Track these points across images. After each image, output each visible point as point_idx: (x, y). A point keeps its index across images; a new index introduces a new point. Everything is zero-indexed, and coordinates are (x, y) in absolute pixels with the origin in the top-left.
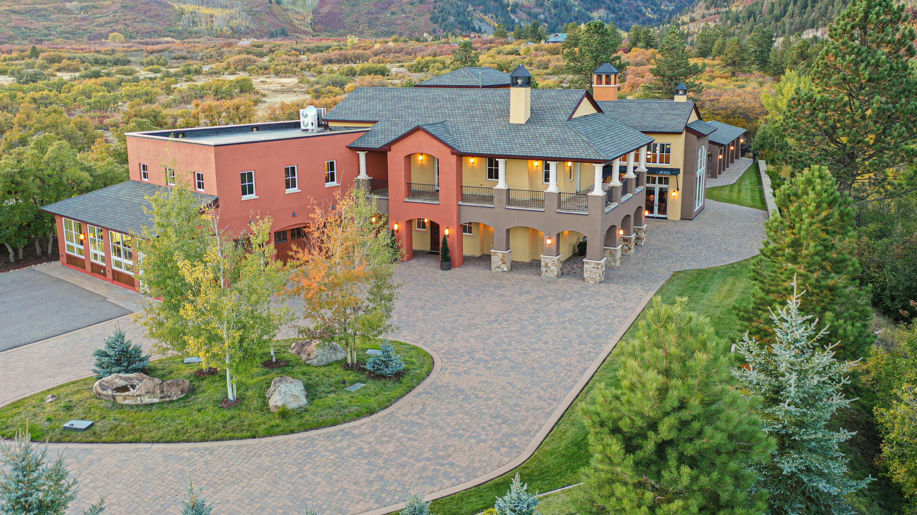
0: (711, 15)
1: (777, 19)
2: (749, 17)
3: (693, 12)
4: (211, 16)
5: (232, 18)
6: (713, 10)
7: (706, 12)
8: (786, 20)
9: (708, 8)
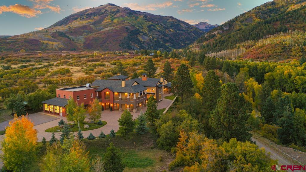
0: (198, 45)
1: (215, 47)
2: (207, 46)
3: (193, 44)
4: (52, 44)
5: (59, 45)
6: (199, 44)
7: (197, 44)
8: (217, 47)
9: (197, 43)
